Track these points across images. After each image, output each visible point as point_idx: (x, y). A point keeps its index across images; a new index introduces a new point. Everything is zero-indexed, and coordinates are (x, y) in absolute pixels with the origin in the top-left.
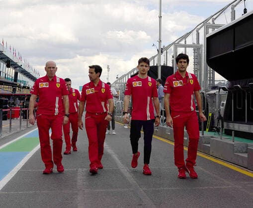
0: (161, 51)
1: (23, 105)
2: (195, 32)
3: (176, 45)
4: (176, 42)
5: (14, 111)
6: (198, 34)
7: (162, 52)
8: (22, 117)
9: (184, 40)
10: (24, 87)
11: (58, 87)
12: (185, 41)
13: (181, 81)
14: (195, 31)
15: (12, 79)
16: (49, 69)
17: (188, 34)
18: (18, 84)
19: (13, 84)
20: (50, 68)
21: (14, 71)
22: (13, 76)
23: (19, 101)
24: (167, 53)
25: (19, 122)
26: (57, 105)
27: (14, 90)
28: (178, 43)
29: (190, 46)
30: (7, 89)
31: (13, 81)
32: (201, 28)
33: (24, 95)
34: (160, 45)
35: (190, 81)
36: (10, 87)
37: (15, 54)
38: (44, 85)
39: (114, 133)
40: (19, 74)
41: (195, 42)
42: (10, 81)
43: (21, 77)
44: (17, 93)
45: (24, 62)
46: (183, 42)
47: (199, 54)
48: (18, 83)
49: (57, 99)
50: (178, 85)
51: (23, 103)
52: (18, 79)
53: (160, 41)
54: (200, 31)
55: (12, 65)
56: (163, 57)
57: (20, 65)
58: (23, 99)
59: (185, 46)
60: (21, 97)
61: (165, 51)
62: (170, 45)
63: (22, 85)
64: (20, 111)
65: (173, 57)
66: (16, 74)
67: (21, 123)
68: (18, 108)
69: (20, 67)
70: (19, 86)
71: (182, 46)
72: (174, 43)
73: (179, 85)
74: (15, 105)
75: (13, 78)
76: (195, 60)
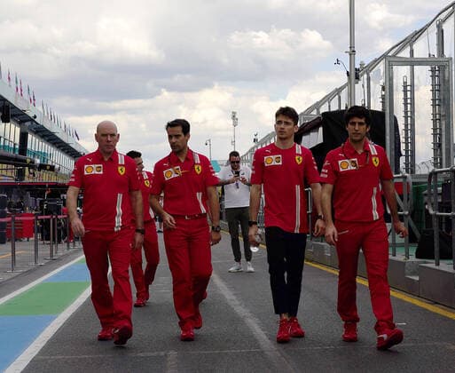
0: (355, 75)
1: (42, 208)
2: (433, 29)
3: (390, 59)
4: (390, 54)
5: (22, 222)
6: (441, 33)
7: (357, 78)
8: (39, 236)
9: (408, 49)
10: (42, 167)
11: (122, 174)
12: (412, 52)
13: (355, 159)
14: (434, 26)
15: (14, 149)
16: (104, 138)
17: (417, 35)
18: (28, 161)
19: (16, 159)
20: (106, 135)
21: (18, 130)
22: (17, 141)
23: (31, 200)
24: (369, 79)
25: (33, 248)
26: (119, 210)
27: (21, 174)
28: (394, 56)
29: (421, 62)
30: (4, 172)
31: (17, 153)
32: (447, 18)
33: (42, 185)
34: (352, 62)
35: (373, 159)
36: (10, 166)
37: (19, 90)
38: (93, 170)
39: (252, 269)
40: (30, 136)
41: (435, 52)
42: (11, 153)
43: (34, 143)
44: (27, 180)
45: (40, 109)
46: (405, 54)
47: (444, 80)
48: (29, 157)
49: (120, 197)
50: (349, 168)
51: (41, 203)
52: (29, 147)
53: (352, 53)
54: (445, 27)
55: (13, 116)
56: (359, 89)
57: (31, 115)
58: (41, 194)
59: (412, 62)
60: (37, 189)
61: (365, 76)
62: (375, 61)
63: (38, 161)
64: (33, 222)
65: (383, 89)
66: (24, 137)
67: (36, 251)
68: (31, 215)
69: (32, 120)
70: (32, 165)
71: (404, 62)
72: (385, 56)
73: (351, 168)
74: (23, 208)
75: (17, 147)
76: (434, 95)
